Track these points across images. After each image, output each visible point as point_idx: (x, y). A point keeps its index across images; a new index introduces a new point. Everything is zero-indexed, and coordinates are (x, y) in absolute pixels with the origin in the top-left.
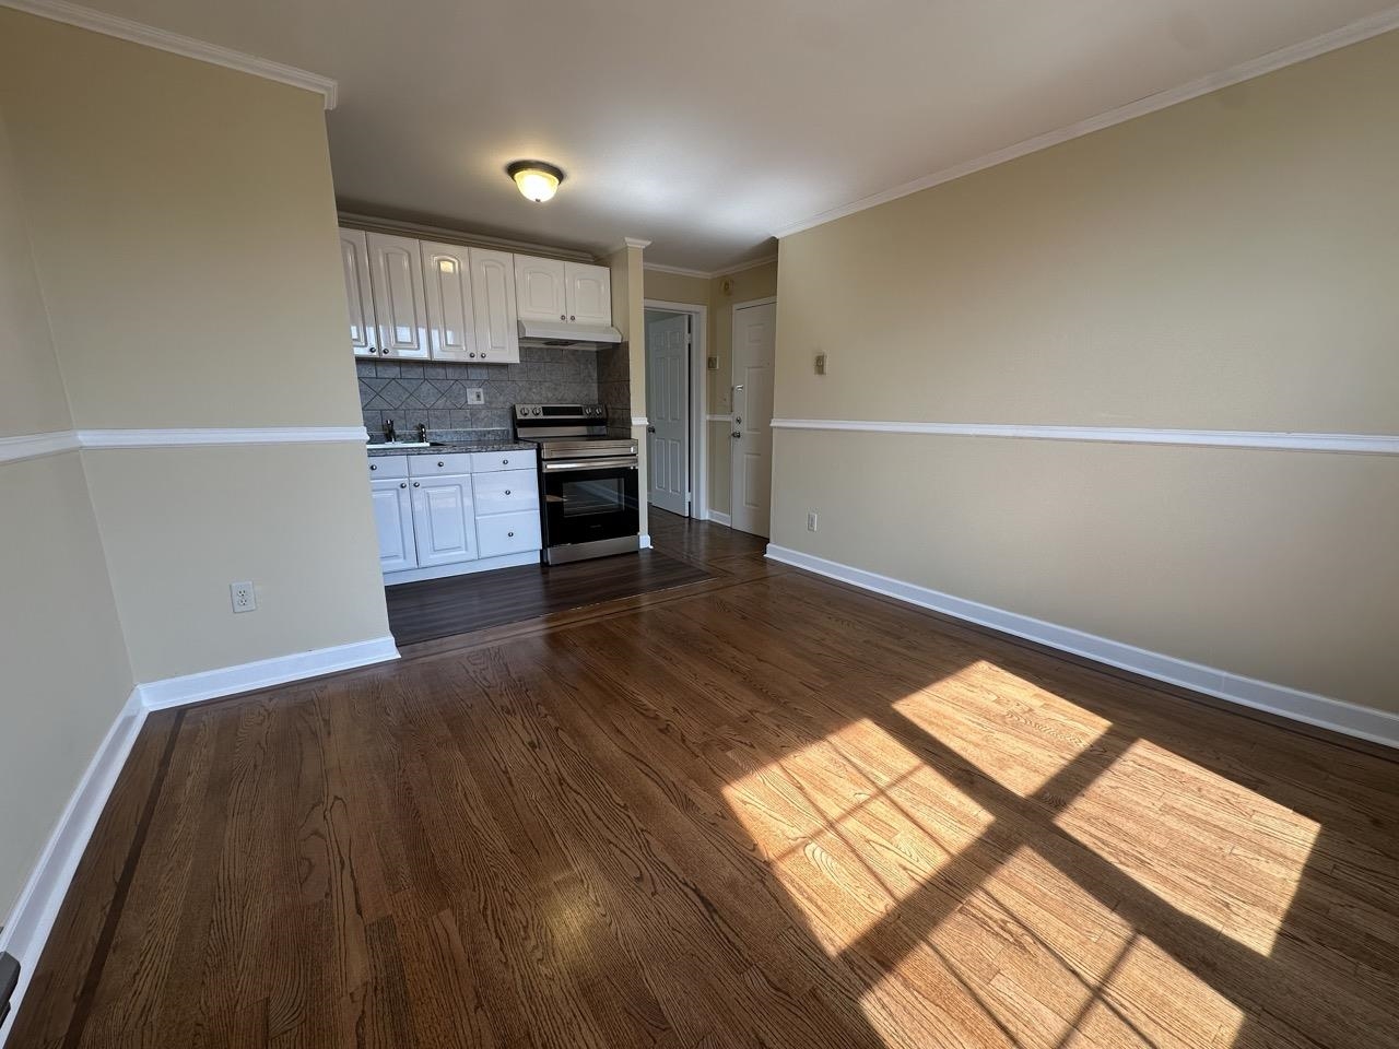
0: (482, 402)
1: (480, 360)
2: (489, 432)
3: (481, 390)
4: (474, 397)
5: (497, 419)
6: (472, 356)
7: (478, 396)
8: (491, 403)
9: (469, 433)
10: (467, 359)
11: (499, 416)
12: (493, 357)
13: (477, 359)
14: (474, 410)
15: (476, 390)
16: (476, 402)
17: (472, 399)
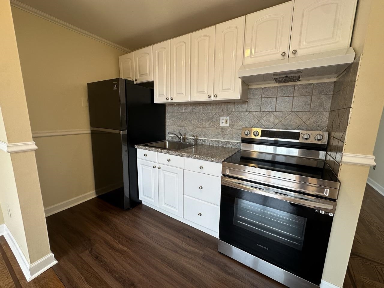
0: (228, 125)
1: (215, 99)
2: (229, 143)
3: (228, 118)
4: (224, 121)
5: (236, 135)
6: (209, 97)
7: (226, 121)
8: (233, 125)
9: (218, 142)
10: (206, 99)
11: (237, 134)
12: (223, 96)
13: (212, 99)
14: (224, 129)
15: (225, 118)
16: (224, 125)
17: (223, 123)
